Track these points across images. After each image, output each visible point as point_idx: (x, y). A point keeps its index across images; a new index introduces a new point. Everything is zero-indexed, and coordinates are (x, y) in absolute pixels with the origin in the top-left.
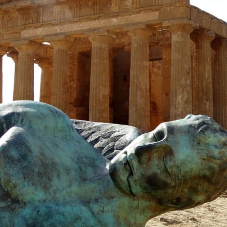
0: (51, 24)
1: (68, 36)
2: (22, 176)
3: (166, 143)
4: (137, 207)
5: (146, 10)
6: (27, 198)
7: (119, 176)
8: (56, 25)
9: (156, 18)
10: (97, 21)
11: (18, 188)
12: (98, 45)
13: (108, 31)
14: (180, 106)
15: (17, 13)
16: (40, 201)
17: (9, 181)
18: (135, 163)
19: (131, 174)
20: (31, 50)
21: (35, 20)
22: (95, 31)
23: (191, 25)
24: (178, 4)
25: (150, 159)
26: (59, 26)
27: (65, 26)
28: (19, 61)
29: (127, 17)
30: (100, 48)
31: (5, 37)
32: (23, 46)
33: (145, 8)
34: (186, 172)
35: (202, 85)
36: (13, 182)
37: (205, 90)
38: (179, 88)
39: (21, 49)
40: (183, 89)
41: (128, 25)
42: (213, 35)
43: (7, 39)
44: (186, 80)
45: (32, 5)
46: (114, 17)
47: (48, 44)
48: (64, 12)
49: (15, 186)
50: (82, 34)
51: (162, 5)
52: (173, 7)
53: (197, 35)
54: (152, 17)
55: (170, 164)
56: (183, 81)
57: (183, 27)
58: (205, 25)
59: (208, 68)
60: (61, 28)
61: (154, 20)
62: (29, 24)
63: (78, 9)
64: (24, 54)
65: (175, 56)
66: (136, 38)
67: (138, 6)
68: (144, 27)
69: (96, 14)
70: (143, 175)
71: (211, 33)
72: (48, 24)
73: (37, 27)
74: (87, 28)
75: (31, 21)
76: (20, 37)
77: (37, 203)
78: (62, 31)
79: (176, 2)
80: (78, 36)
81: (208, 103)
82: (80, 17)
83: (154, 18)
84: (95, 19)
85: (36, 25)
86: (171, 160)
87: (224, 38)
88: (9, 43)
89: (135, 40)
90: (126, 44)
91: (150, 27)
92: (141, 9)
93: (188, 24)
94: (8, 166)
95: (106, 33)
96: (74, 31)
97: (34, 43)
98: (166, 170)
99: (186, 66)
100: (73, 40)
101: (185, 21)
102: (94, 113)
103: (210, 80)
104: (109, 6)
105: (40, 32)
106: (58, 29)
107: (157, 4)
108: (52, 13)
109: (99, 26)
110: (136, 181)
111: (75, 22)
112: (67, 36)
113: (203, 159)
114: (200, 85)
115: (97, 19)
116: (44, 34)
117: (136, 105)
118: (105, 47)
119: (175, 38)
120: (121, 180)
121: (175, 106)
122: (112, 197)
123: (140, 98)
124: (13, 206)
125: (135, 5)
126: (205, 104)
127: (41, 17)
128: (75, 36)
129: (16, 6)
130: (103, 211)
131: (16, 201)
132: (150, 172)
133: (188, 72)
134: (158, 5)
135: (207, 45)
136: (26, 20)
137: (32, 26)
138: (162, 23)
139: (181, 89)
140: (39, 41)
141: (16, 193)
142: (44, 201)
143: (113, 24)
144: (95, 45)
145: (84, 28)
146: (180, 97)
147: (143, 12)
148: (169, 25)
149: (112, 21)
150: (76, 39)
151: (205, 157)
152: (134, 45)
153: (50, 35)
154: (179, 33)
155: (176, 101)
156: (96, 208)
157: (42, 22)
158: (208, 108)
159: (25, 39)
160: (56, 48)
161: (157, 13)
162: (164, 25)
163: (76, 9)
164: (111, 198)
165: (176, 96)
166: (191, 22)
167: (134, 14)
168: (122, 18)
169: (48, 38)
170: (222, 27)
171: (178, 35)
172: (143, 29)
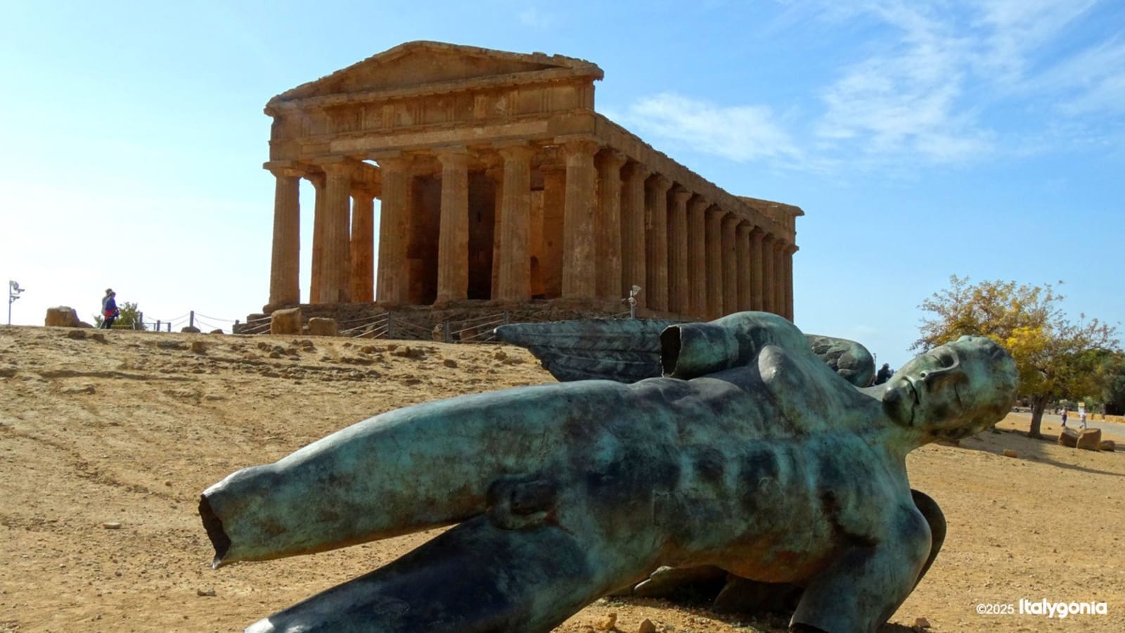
0: (378, 133)
1: (406, 152)
2: (805, 404)
3: (958, 370)
4: (908, 438)
5: (528, 117)
6: (811, 429)
7: (903, 405)
8: (387, 134)
9: (544, 131)
10: (452, 132)
11: (802, 417)
12: (453, 167)
13: (468, 147)
14: (579, 263)
15: (324, 113)
16: (822, 432)
17: (793, 410)
18: (923, 391)
19: (917, 402)
20: (346, 171)
21: (353, 125)
22: (448, 146)
23: (596, 143)
24: (578, 111)
25: (940, 387)
26: (391, 137)
27: (401, 137)
28: (329, 187)
29: (499, 127)
30: (456, 172)
31: (305, 149)
32: (335, 166)
33: (526, 115)
34: (979, 402)
35: (607, 233)
36: (798, 410)
37: (611, 240)
38: (577, 238)
39: (330, 169)
40: (583, 239)
41: (500, 139)
42: (625, 158)
43: (308, 154)
44: (587, 225)
45: (350, 103)
46: (477, 126)
47: (374, 163)
48: (399, 115)
49: (799, 415)
50: (429, 150)
51: (553, 111)
52: (569, 115)
53: (602, 157)
54: (538, 128)
55: (963, 393)
56: (583, 227)
57: (584, 146)
58: (614, 143)
59: (616, 207)
60: (395, 140)
61: (540, 134)
62: (344, 131)
63: (422, 113)
64: (336, 177)
65: (571, 188)
66: (512, 160)
67: (516, 111)
68: (525, 143)
69: (451, 121)
70: (930, 404)
71: (622, 156)
72: (375, 133)
73: (356, 137)
74: (435, 141)
75: (347, 126)
76: (329, 151)
77: (820, 434)
78: (396, 145)
79: (574, 109)
80: (421, 153)
81: (615, 259)
82: (424, 123)
83: (541, 131)
84: (449, 129)
85: (356, 133)
86: (964, 388)
87: (637, 163)
88: (311, 160)
89: (510, 162)
90: (488, 166)
91: (534, 143)
92: (520, 116)
93: (593, 142)
94: (791, 392)
95: (466, 150)
96: (418, 145)
97: (352, 160)
98: (957, 399)
99: (587, 203)
100: (412, 158)
101: (589, 138)
102: (446, 270)
103: (618, 226)
104: (470, 109)
105: (361, 144)
106: (389, 141)
107: (545, 109)
108: (380, 115)
109: (455, 139)
110: (922, 411)
111: (416, 131)
112: (404, 152)
113: (998, 388)
114: (604, 233)
115: (453, 128)
116: (368, 148)
117: (512, 260)
118: (464, 171)
119: (571, 162)
120: (905, 410)
121: (572, 262)
122: (883, 427)
123: (518, 250)
124: (798, 437)
125: (511, 109)
126: (611, 261)
127: (363, 122)
128: (415, 153)
129: (323, 103)
130: (874, 443)
131: (800, 431)
132: (939, 402)
133: (591, 214)
134: (548, 111)
135: (614, 172)
136: (338, 125)
137: (348, 135)
138: (552, 139)
139: (580, 238)
140: (357, 158)
141: (799, 422)
142: (826, 432)
143: (476, 137)
144: (448, 167)
145: (431, 142)
146: (578, 250)
147: (524, 121)
148: (563, 142)
149: (475, 133)
150: (416, 157)
151: (1001, 386)
152: (509, 169)
153: (378, 150)
154: (579, 155)
155: (572, 255)
156: (868, 438)
157: (366, 129)
158: (614, 266)
159: (338, 154)
160: (387, 169)
161: (545, 123)
162: (555, 142)
163: (418, 112)
164: (880, 428)
165: (572, 247)
166: (597, 140)
167: (508, 123)
168: (491, 128)
169: (375, 155)
170: (635, 146)
171: (577, 158)
172: (522, 146)
